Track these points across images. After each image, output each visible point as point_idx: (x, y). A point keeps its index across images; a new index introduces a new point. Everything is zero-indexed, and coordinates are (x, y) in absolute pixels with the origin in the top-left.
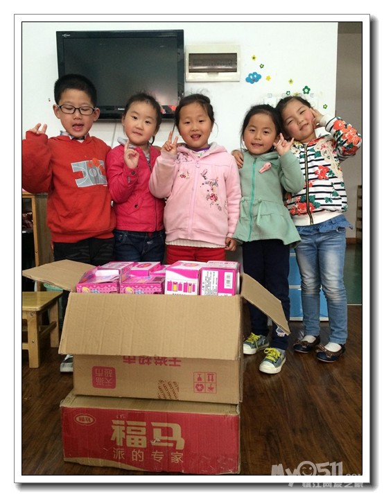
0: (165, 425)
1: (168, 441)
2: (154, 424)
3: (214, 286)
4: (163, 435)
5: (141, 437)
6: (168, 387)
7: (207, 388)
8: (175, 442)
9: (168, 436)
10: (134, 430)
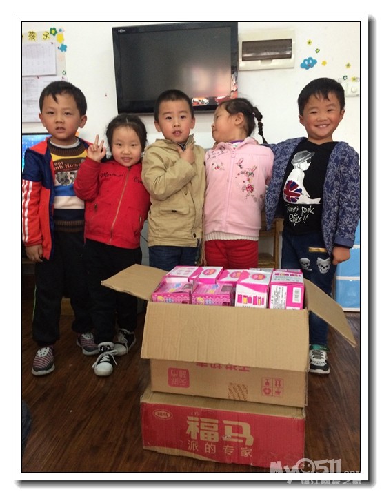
0: (236, 423)
1: (238, 438)
2: (225, 422)
3: (283, 299)
4: (233, 432)
5: (213, 433)
6: (238, 389)
7: (274, 392)
8: (245, 439)
9: (238, 432)
10: (208, 426)
